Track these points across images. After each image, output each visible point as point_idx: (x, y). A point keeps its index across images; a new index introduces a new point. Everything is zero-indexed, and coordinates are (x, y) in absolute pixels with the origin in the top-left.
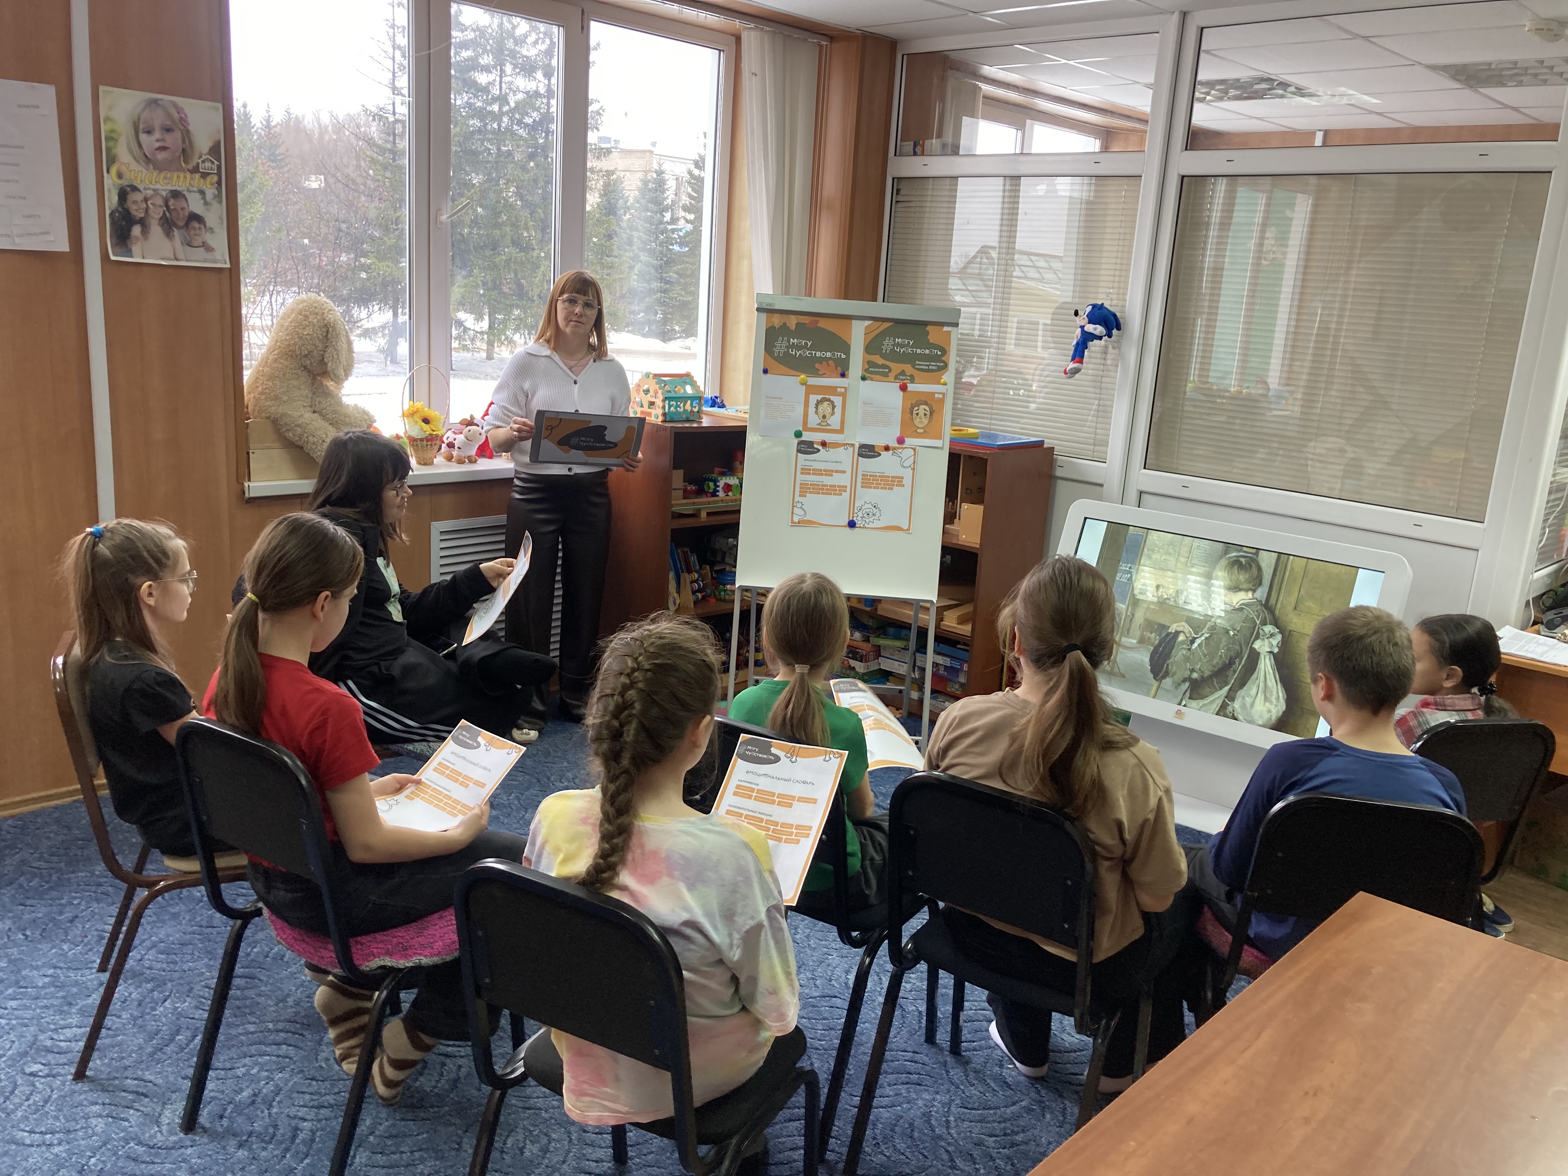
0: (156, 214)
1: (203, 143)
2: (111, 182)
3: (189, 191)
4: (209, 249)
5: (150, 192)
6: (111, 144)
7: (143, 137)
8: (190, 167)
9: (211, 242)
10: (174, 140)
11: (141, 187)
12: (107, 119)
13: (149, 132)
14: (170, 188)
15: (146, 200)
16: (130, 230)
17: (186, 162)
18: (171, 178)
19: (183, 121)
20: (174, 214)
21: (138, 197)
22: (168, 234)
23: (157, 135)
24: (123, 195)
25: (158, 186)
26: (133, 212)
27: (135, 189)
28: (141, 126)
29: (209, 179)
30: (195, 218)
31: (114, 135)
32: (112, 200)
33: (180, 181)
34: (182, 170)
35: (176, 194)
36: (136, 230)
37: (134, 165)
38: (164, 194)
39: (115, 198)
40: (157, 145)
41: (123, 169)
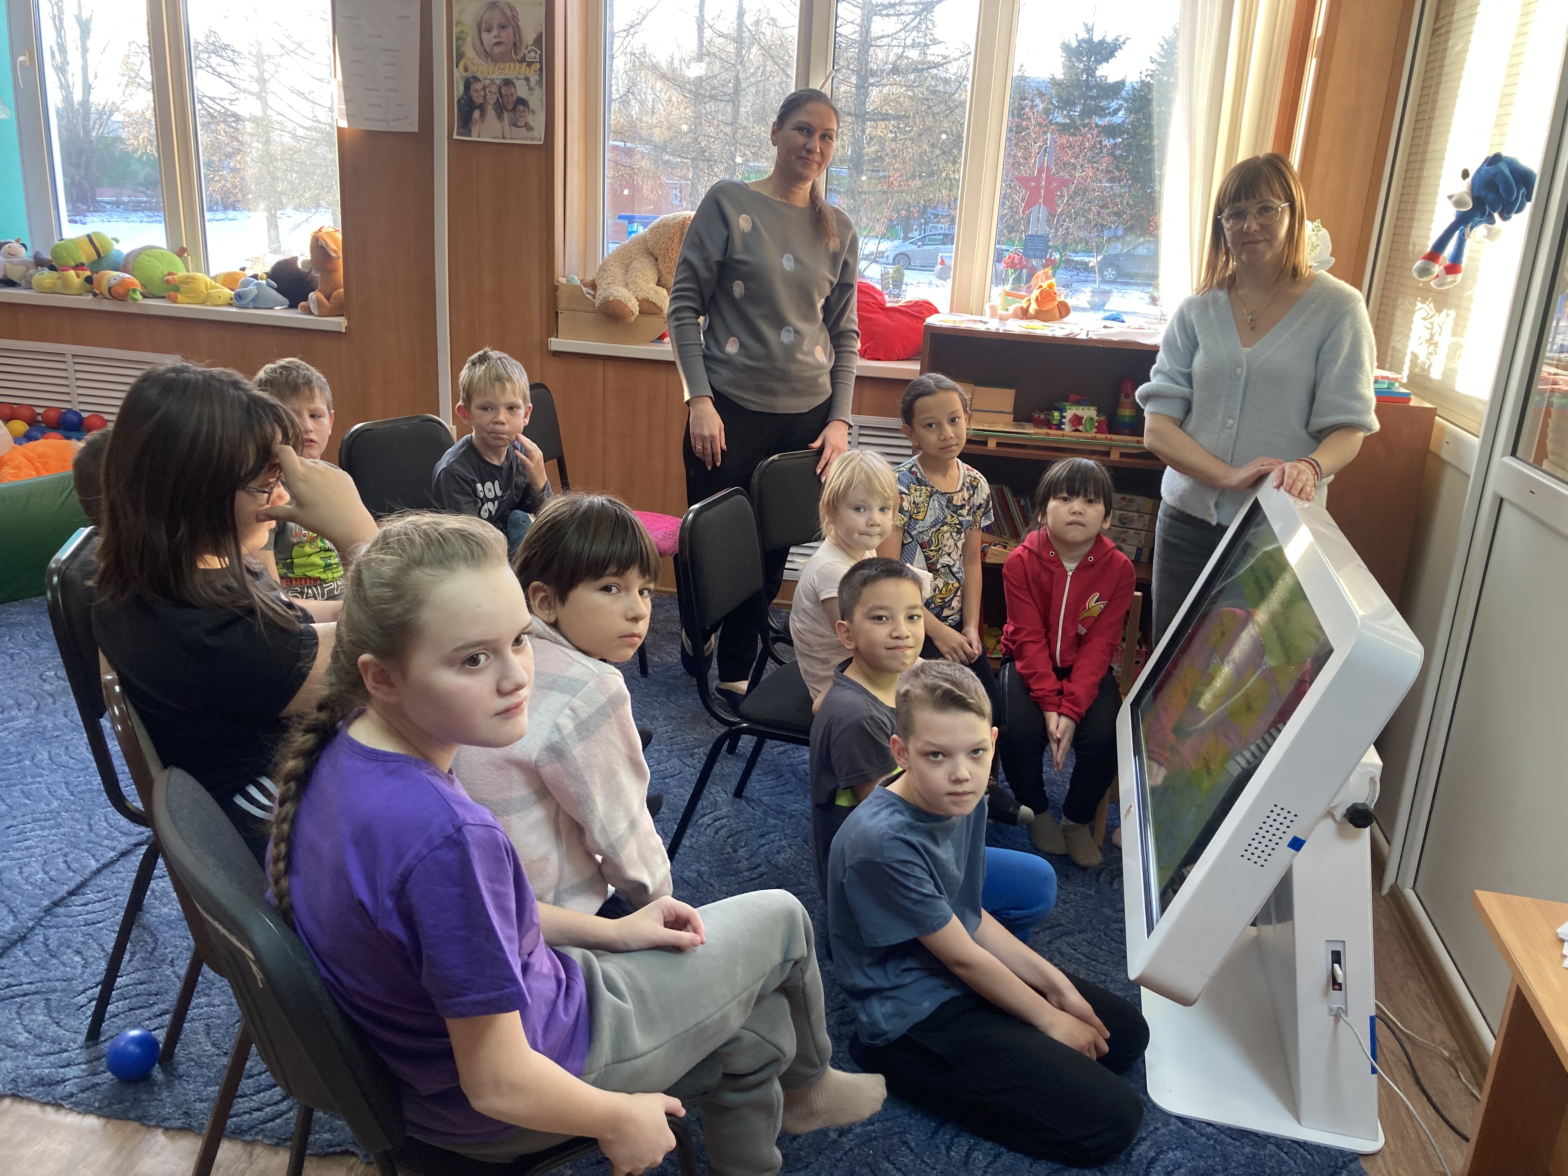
0: (492, 99)
1: (529, 36)
2: (459, 74)
3: (517, 79)
4: (529, 128)
5: (488, 82)
6: (460, 42)
7: (484, 35)
8: (519, 58)
9: (532, 123)
10: (507, 35)
11: (481, 78)
12: (459, 22)
13: (489, 31)
14: (503, 77)
15: (484, 88)
16: (471, 114)
17: (516, 54)
18: (504, 69)
19: (515, 18)
20: (505, 100)
21: (478, 86)
22: (500, 117)
23: (495, 32)
24: (468, 85)
25: (494, 76)
26: (475, 99)
27: (476, 79)
28: (483, 26)
29: (533, 67)
30: (522, 102)
31: (463, 36)
32: (459, 89)
33: (511, 71)
34: (513, 61)
35: (507, 82)
36: (476, 114)
37: (477, 60)
38: (498, 82)
39: (462, 88)
40: (495, 40)
41: (469, 63)
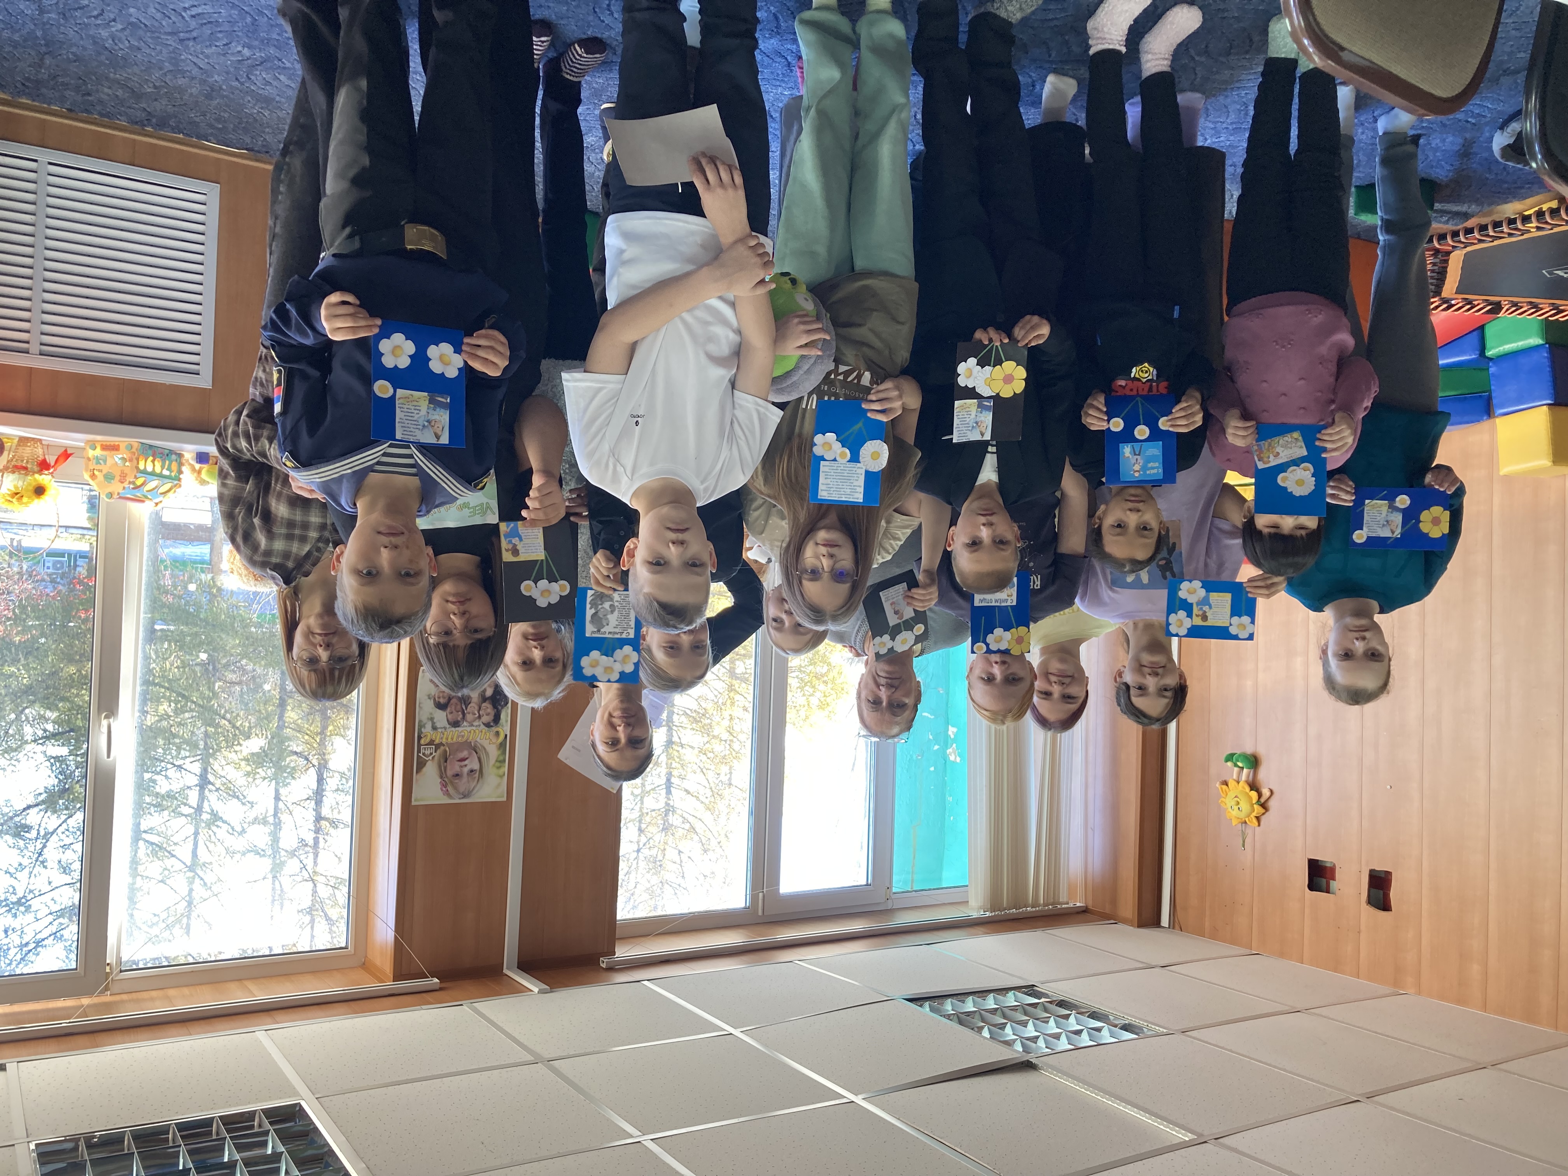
0: (473, 707)
3: (445, 728)
5: (476, 723)
6: (501, 758)
7: (476, 766)
8: (442, 748)
9: (430, 688)
10: (453, 768)
11: (482, 726)
12: (501, 776)
13: (472, 771)
14: (460, 729)
15: (480, 717)
16: (494, 692)
17: (446, 751)
18: (458, 737)
19: (444, 785)
20: (459, 707)
23: (466, 770)
27: (488, 725)
28: (477, 775)
29: (428, 740)
34: (449, 745)
35: (455, 724)
36: (489, 692)
38: (465, 723)
39: (503, 716)
40: (466, 762)
41: (494, 740)
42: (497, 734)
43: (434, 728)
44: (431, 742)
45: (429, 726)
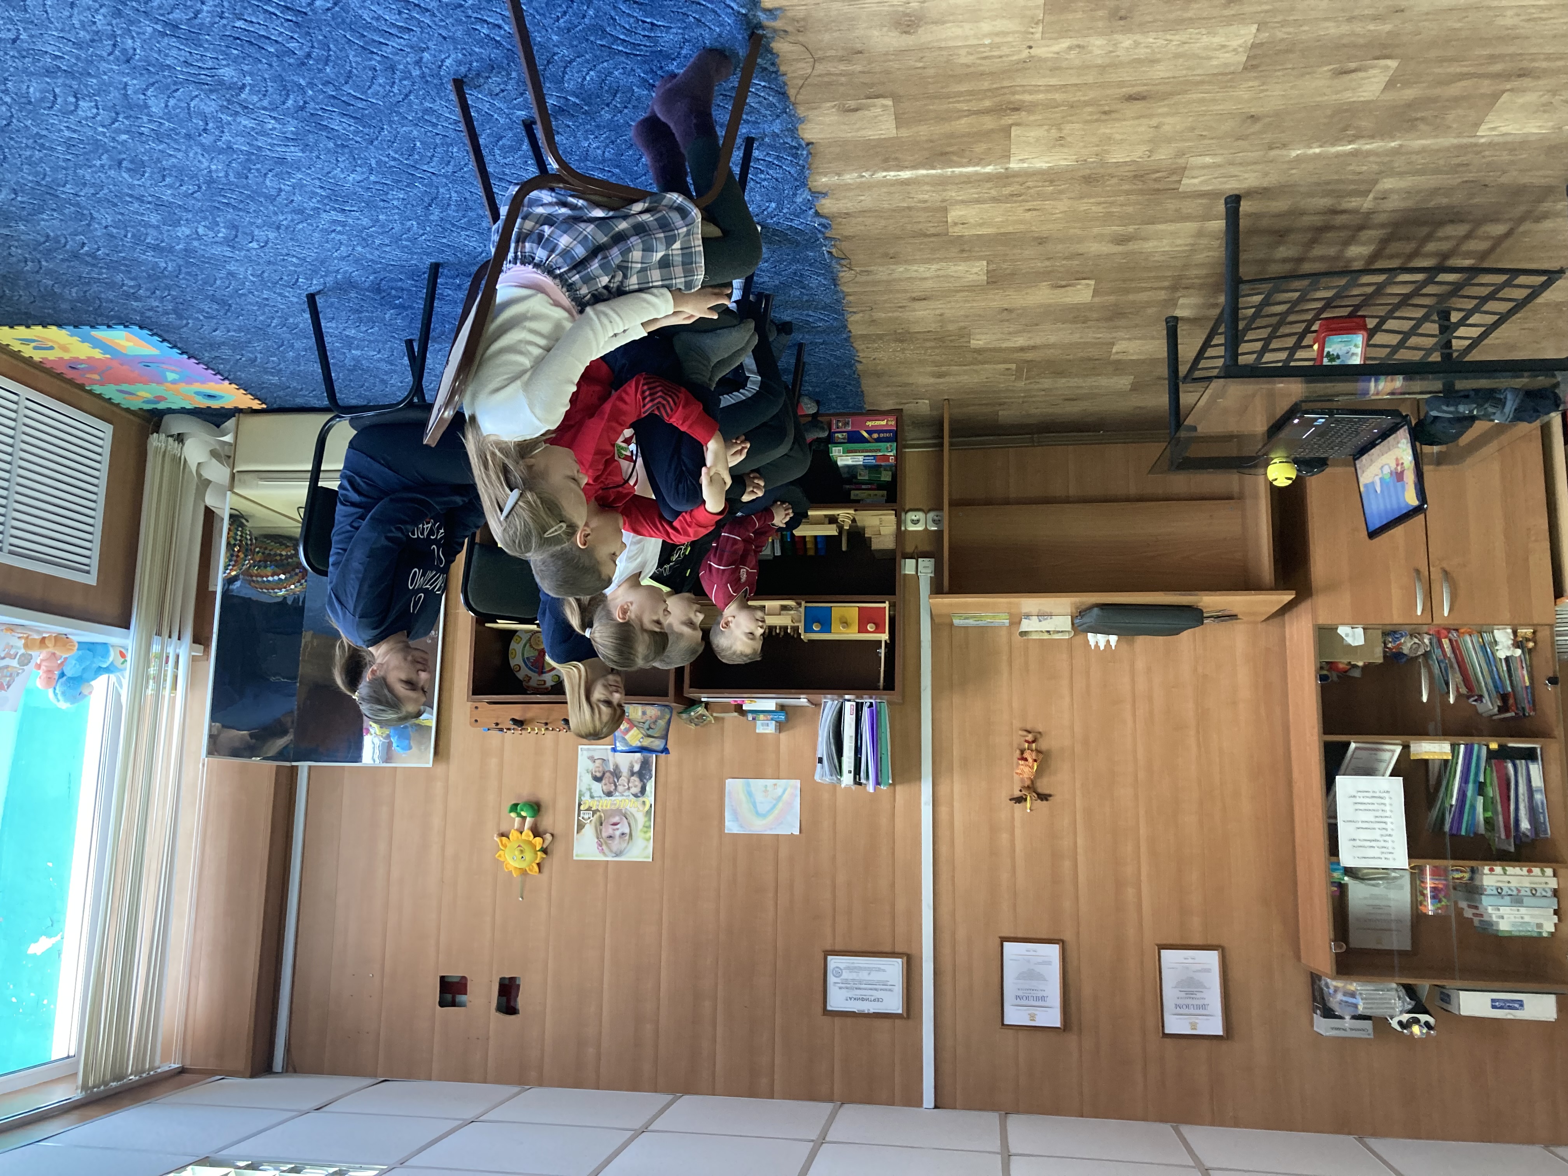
0: (623, 780)
3: (600, 797)
4: (591, 759)
5: (626, 794)
7: (627, 831)
8: (598, 813)
10: (607, 830)
13: (623, 834)
14: (613, 798)
15: (629, 788)
16: (641, 767)
17: (601, 816)
18: (612, 805)
19: (600, 845)
20: (611, 780)
21: (634, 790)
22: (617, 767)
23: (618, 833)
24: (643, 791)
27: (636, 796)
28: (627, 837)
29: (586, 807)
30: (597, 779)
34: (604, 811)
35: (609, 794)
36: (637, 768)
38: (617, 794)
39: (648, 788)
40: (618, 826)
42: (644, 803)
43: (592, 797)
44: (589, 809)
45: (588, 795)
